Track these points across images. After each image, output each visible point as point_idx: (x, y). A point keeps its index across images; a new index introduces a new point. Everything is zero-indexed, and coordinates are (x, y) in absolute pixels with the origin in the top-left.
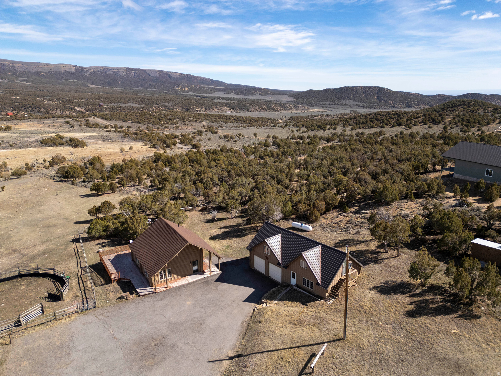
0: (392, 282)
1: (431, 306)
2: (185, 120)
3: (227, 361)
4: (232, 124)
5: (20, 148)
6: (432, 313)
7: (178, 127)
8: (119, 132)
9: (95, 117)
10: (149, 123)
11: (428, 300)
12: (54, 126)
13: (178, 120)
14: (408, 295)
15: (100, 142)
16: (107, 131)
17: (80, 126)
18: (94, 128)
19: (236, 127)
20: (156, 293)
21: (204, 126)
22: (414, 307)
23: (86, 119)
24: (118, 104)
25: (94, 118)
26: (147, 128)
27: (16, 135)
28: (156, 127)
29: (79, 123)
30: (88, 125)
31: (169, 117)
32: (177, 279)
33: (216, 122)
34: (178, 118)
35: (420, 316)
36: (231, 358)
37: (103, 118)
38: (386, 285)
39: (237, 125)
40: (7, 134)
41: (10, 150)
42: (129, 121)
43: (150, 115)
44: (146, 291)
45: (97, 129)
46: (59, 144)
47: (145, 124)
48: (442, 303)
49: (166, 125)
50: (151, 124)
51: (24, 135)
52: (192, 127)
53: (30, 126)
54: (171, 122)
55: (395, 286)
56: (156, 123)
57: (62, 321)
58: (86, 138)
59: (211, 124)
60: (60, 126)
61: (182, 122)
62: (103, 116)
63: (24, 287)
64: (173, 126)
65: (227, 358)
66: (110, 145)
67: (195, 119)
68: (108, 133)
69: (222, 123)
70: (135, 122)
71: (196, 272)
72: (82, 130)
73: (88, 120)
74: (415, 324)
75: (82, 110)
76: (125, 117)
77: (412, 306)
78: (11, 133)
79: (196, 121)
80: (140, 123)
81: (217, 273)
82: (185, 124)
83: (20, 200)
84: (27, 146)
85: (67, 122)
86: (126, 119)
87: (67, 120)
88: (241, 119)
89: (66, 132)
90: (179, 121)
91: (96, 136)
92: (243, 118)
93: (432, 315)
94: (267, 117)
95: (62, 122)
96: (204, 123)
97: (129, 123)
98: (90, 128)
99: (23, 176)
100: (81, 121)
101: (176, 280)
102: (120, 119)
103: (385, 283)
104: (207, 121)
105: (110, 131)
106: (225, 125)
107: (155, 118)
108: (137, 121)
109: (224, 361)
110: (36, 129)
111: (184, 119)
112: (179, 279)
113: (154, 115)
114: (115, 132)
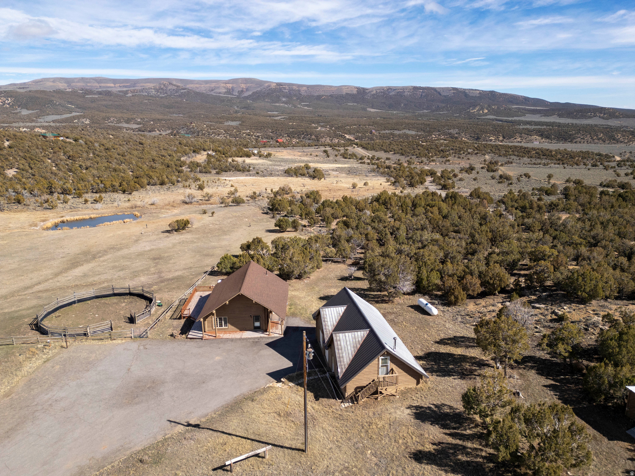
0: (451, 407)
1: (460, 457)
2: (462, 152)
3: (182, 426)
4: (529, 159)
5: (264, 176)
6: (450, 466)
7: (449, 161)
8: (373, 164)
9: (356, 146)
10: (413, 155)
11: (468, 448)
12: (311, 155)
13: (451, 151)
14: (448, 431)
15: (344, 175)
16: (361, 163)
17: (336, 156)
18: (350, 158)
19: (534, 164)
20: (202, 339)
21: (485, 161)
22: (434, 449)
23: (346, 148)
24: (392, 131)
25: (354, 147)
26: (408, 161)
27: (271, 163)
28: (420, 161)
29: (337, 153)
30: (344, 156)
31: (442, 148)
32: (233, 332)
33: (505, 155)
34: (452, 149)
35: (427, 464)
36: (189, 425)
37: (364, 148)
38: (436, 409)
39: (539, 161)
40: (265, 161)
41: (254, 178)
42: (391, 151)
43: (418, 145)
44: (196, 334)
45: (352, 160)
46: (301, 174)
47: (408, 156)
48: (481, 460)
49: (435, 158)
50: (415, 157)
51: (279, 163)
52: (469, 161)
53: (290, 154)
54: (441, 155)
55: (447, 415)
56: (422, 155)
57: (114, 341)
58: (333, 170)
59: (496, 158)
60: (317, 156)
61: (457, 155)
62: (365, 146)
63: (124, 304)
64: (441, 160)
65: (186, 424)
66: (350, 179)
67: (476, 152)
68: (361, 165)
69: (515, 158)
70: (398, 153)
71: (256, 329)
72: (336, 161)
73: (347, 150)
74: (408, 470)
75: (352, 138)
76: (388, 148)
77: (435, 447)
78: (269, 160)
79: (477, 153)
80: (403, 155)
81: (278, 335)
82: (459, 158)
83: (217, 226)
84: (271, 175)
85: (325, 152)
86: (388, 150)
87: (328, 148)
88: (547, 153)
89: (318, 162)
90: (453, 153)
91: (345, 167)
92: (551, 151)
93: (447, 468)
94: (596, 152)
95: (320, 151)
96: (487, 157)
97: (390, 155)
98: (346, 158)
99: (241, 205)
100: (340, 151)
101: (231, 332)
102: (381, 149)
103: (436, 406)
104: (493, 155)
105: (364, 163)
106: (518, 161)
107: (422, 149)
108: (401, 151)
109: (180, 425)
110: (293, 157)
111: (460, 151)
112: (236, 332)
113: (423, 145)
114: (369, 164)
